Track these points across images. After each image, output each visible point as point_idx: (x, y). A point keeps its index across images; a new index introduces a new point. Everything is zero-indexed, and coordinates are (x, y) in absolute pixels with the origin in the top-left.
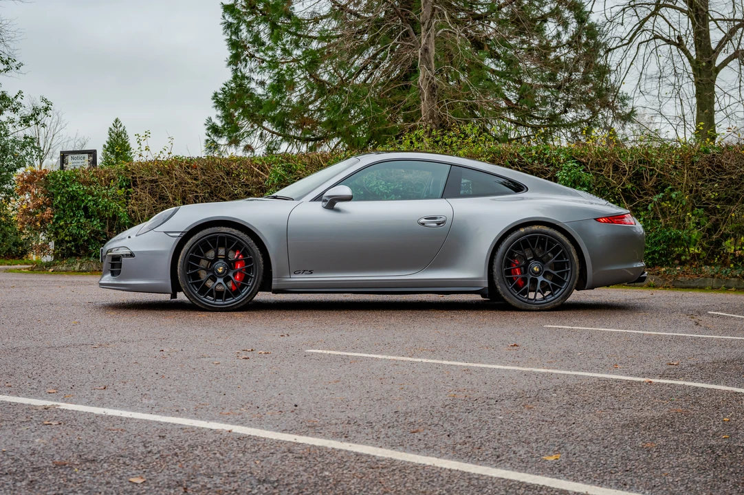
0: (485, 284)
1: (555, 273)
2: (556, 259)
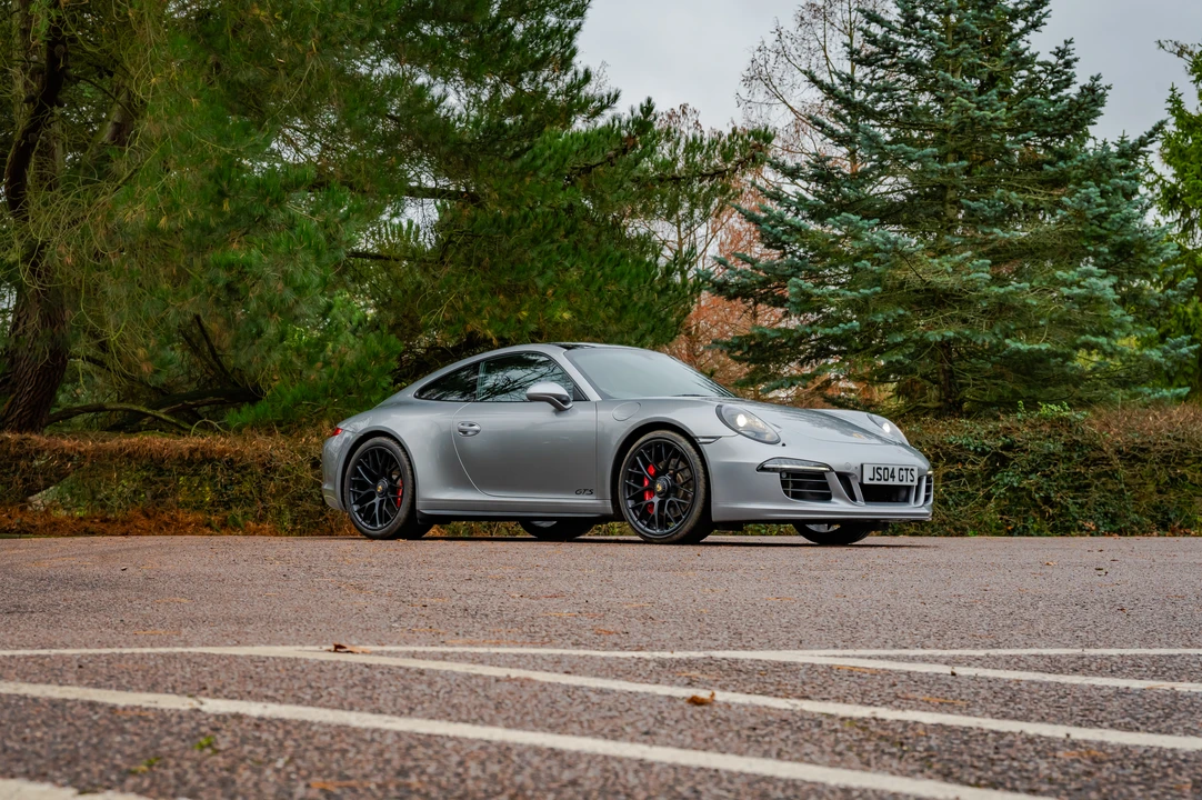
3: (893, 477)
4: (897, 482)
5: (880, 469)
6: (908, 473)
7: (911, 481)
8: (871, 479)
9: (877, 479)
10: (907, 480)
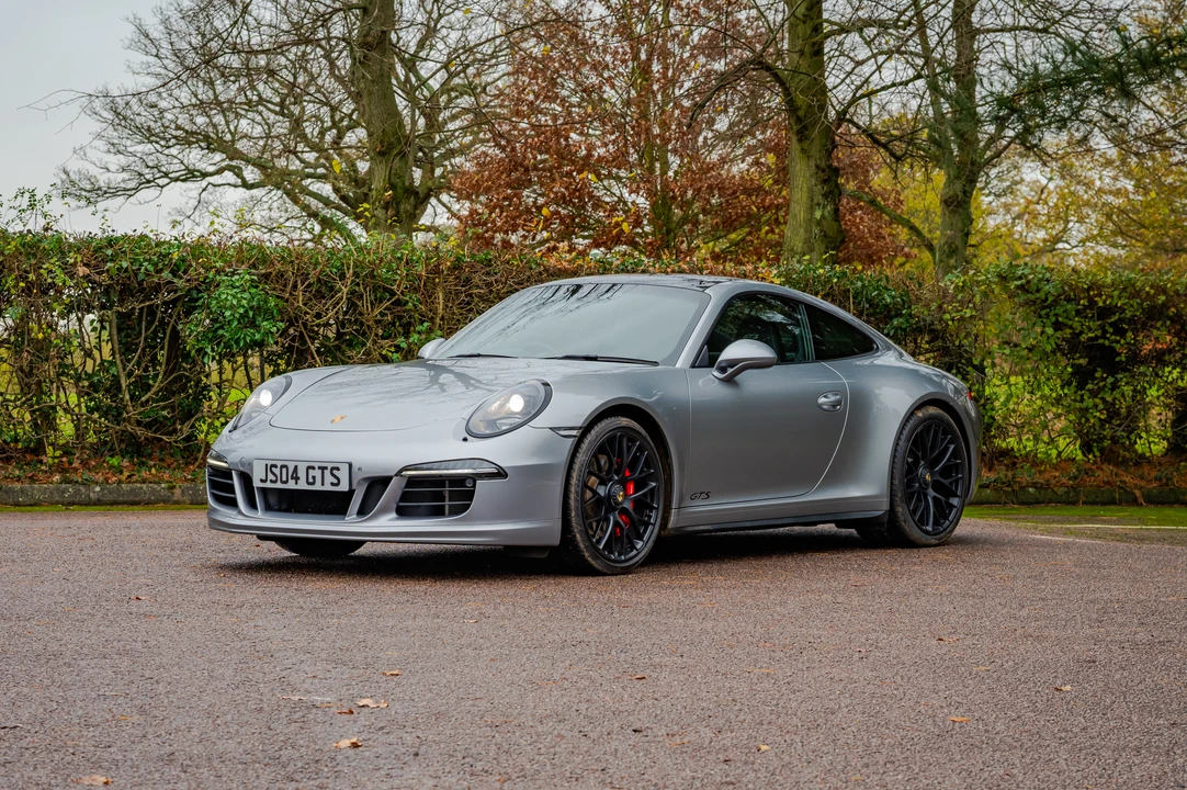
0: (886, 507)
1: (946, 482)
2: (949, 460)
3: (297, 479)
4: (302, 485)
5: (276, 466)
6: (327, 473)
7: (332, 484)
8: (262, 481)
9: (271, 481)
10: (323, 484)
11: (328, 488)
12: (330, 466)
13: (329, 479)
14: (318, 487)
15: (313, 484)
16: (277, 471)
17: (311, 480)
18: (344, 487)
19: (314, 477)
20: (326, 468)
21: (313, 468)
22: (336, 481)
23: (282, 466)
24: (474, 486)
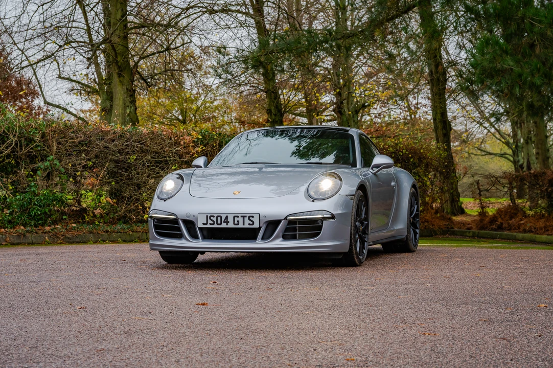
0: (406, 233)
3: (227, 223)
4: (231, 225)
5: (214, 217)
6: (246, 219)
7: (249, 224)
8: (204, 224)
9: (210, 224)
10: (244, 224)
11: (246, 226)
12: (248, 215)
13: (247, 221)
14: (241, 226)
15: (238, 224)
16: (214, 219)
17: (236, 223)
18: (256, 225)
19: (238, 221)
20: (246, 216)
21: (238, 217)
22: (251, 223)
23: (218, 217)
24: (322, 224)
